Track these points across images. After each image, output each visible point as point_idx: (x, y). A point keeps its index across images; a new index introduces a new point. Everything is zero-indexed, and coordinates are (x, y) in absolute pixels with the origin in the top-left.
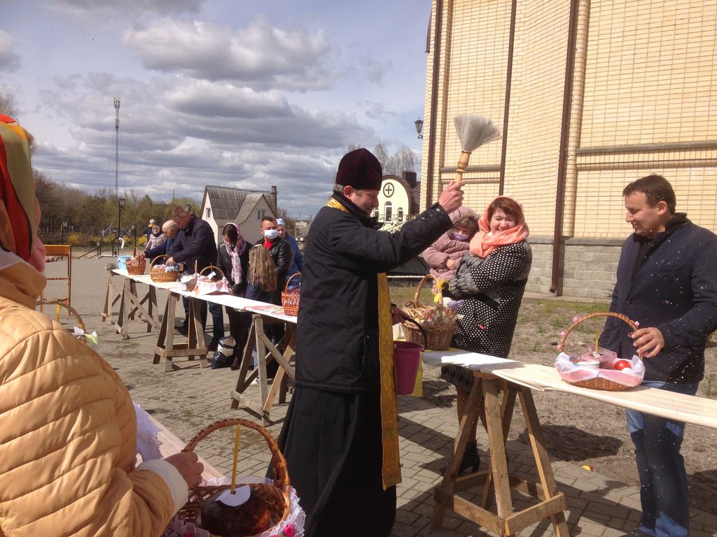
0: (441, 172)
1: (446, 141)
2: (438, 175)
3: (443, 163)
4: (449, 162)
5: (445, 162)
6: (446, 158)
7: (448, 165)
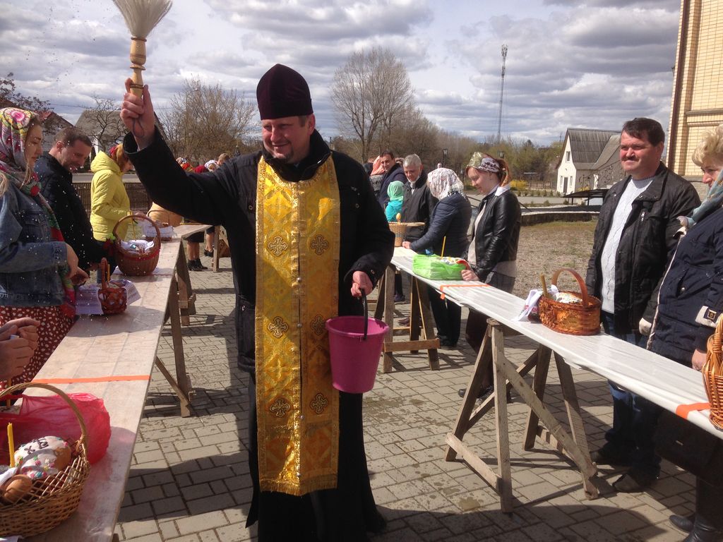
0: (686, 116)
1: (695, 86)
2: (682, 118)
3: (690, 107)
4: (696, 105)
5: (692, 105)
6: (693, 102)
7: (695, 109)
